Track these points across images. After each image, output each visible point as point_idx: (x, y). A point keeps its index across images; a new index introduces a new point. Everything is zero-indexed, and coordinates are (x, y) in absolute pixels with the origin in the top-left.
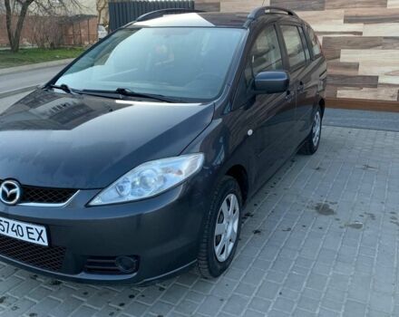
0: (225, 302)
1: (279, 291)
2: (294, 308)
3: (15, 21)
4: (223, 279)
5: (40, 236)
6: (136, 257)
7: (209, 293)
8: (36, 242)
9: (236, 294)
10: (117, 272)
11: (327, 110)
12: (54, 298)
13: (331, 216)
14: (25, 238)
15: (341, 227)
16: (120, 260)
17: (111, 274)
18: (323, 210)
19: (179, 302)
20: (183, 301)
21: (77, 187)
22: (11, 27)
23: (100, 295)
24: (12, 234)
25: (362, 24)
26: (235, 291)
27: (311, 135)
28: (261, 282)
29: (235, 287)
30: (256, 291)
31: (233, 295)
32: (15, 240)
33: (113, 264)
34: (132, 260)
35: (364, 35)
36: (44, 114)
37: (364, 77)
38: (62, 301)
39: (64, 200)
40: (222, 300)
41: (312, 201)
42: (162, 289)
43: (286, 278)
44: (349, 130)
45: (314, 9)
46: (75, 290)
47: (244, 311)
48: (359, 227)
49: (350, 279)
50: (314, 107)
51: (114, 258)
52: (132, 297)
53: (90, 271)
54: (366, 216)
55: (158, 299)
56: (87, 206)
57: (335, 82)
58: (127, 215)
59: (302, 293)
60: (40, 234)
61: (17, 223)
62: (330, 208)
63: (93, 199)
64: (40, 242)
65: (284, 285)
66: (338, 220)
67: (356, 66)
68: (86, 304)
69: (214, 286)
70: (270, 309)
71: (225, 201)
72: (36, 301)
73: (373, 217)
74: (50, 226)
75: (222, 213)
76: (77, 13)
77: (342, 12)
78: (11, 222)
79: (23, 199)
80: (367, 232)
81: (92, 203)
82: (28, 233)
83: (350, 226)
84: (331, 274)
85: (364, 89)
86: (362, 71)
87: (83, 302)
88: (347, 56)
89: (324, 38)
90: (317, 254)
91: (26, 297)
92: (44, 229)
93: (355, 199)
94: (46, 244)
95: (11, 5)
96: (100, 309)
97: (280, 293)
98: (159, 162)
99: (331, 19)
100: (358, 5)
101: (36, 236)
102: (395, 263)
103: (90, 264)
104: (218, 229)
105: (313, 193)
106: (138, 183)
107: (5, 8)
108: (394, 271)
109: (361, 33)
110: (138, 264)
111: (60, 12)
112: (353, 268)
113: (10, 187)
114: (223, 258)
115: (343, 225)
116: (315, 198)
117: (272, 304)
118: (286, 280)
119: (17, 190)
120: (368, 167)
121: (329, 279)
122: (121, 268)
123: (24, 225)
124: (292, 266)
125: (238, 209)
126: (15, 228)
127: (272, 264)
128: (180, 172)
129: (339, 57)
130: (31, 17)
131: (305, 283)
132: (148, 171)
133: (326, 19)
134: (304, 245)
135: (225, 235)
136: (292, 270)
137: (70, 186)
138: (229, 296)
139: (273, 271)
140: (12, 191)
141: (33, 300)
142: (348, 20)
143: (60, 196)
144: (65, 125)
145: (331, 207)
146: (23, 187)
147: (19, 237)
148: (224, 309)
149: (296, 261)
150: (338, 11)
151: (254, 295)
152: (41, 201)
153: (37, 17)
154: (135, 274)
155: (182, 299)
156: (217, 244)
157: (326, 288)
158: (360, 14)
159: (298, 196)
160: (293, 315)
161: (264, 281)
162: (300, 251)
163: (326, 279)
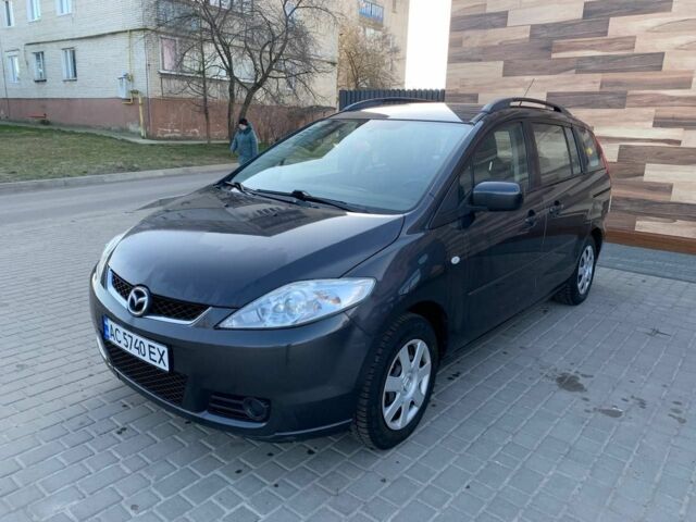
0: (387, 484)
1: (466, 485)
2: (480, 511)
3: (237, 110)
4: (395, 453)
5: (161, 359)
6: (268, 401)
7: (370, 469)
8: (156, 364)
9: (405, 476)
10: (244, 418)
11: (606, 247)
12: (180, 439)
13: (578, 393)
14: (146, 359)
15: (588, 411)
16: (250, 403)
17: (236, 419)
18: (569, 383)
19: (326, 473)
20: (334, 473)
21: (208, 303)
22: (232, 117)
23: (233, 445)
24: (134, 352)
25: (682, 130)
26: (406, 472)
27: (576, 277)
28: (446, 466)
29: (408, 467)
30: (433, 478)
31: (402, 478)
32: (137, 360)
33: (240, 407)
34: (262, 404)
35: (682, 146)
36: (244, 216)
37: (680, 205)
38: (187, 445)
39: (193, 317)
40: (384, 481)
41: (556, 370)
42: (311, 452)
43: (482, 467)
44: (643, 277)
45: (609, 106)
46: (207, 435)
47: (409, 501)
48: (616, 414)
49: (580, 486)
50: (581, 237)
51: (241, 398)
52: (271, 455)
53: (214, 411)
54: (631, 402)
55: (302, 464)
56: (216, 327)
57: (634, 209)
58: (271, 346)
59: (499, 492)
60: (162, 356)
61: (140, 339)
62: (580, 382)
63: (223, 320)
64: (161, 366)
65: (477, 477)
66: (586, 400)
67: (668, 189)
68: (213, 454)
69: (380, 461)
70: (446, 506)
71: (405, 347)
72: (158, 440)
73: (642, 404)
74: (173, 347)
75: (398, 363)
76: (310, 103)
77: (652, 111)
78: (135, 337)
79: (150, 311)
80: (627, 424)
81: (223, 325)
82: (150, 352)
83: (604, 412)
84: (551, 473)
85: (679, 222)
86: (677, 196)
87: (210, 450)
88: (654, 173)
89: (621, 146)
90: (539, 442)
91: (149, 433)
92: (166, 349)
93: (623, 375)
94: (167, 369)
95: (235, 91)
96: (226, 463)
97: (468, 487)
98: (312, 283)
99: (634, 121)
100: (676, 103)
101: (157, 357)
102: (659, 475)
103: (215, 401)
104: (390, 384)
105: (562, 358)
106: (282, 307)
107: (228, 95)
108: (653, 487)
109: (679, 142)
110: (269, 410)
111: (289, 101)
112: (588, 471)
113: (139, 294)
114: (398, 425)
115: (591, 408)
116: (561, 364)
117: (451, 499)
118: (482, 471)
119: (145, 299)
120: (658, 332)
121: (546, 480)
122: (248, 412)
123: (147, 342)
124: (495, 454)
125: (428, 362)
126: (138, 345)
127: (468, 446)
128: (338, 300)
129: (642, 174)
130: (256, 106)
131: (508, 479)
132: (297, 293)
133: (627, 120)
134: (522, 428)
135: (403, 395)
136: (495, 458)
137: (201, 301)
138: (396, 477)
139: (468, 455)
140: (141, 299)
141: (153, 436)
142: (660, 123)
143: (190, 312)
144: (266, 231)
145: (582, 381)
146: (152, 297)
147: (141, 357)
148: (382, 493)
149: (505, 446)
150: (646, 111)
151: (430, 481)
152: (178, 317)
153: (263, 106)
154: (264, 424)
155: (332, 470)
156: (388, 404)
157: (536, 492)
158: (678, 115)
159: (537, 359)
160: (476, 520)
161: (450, 466)
162: (514, 435)
163: (541, 480)
